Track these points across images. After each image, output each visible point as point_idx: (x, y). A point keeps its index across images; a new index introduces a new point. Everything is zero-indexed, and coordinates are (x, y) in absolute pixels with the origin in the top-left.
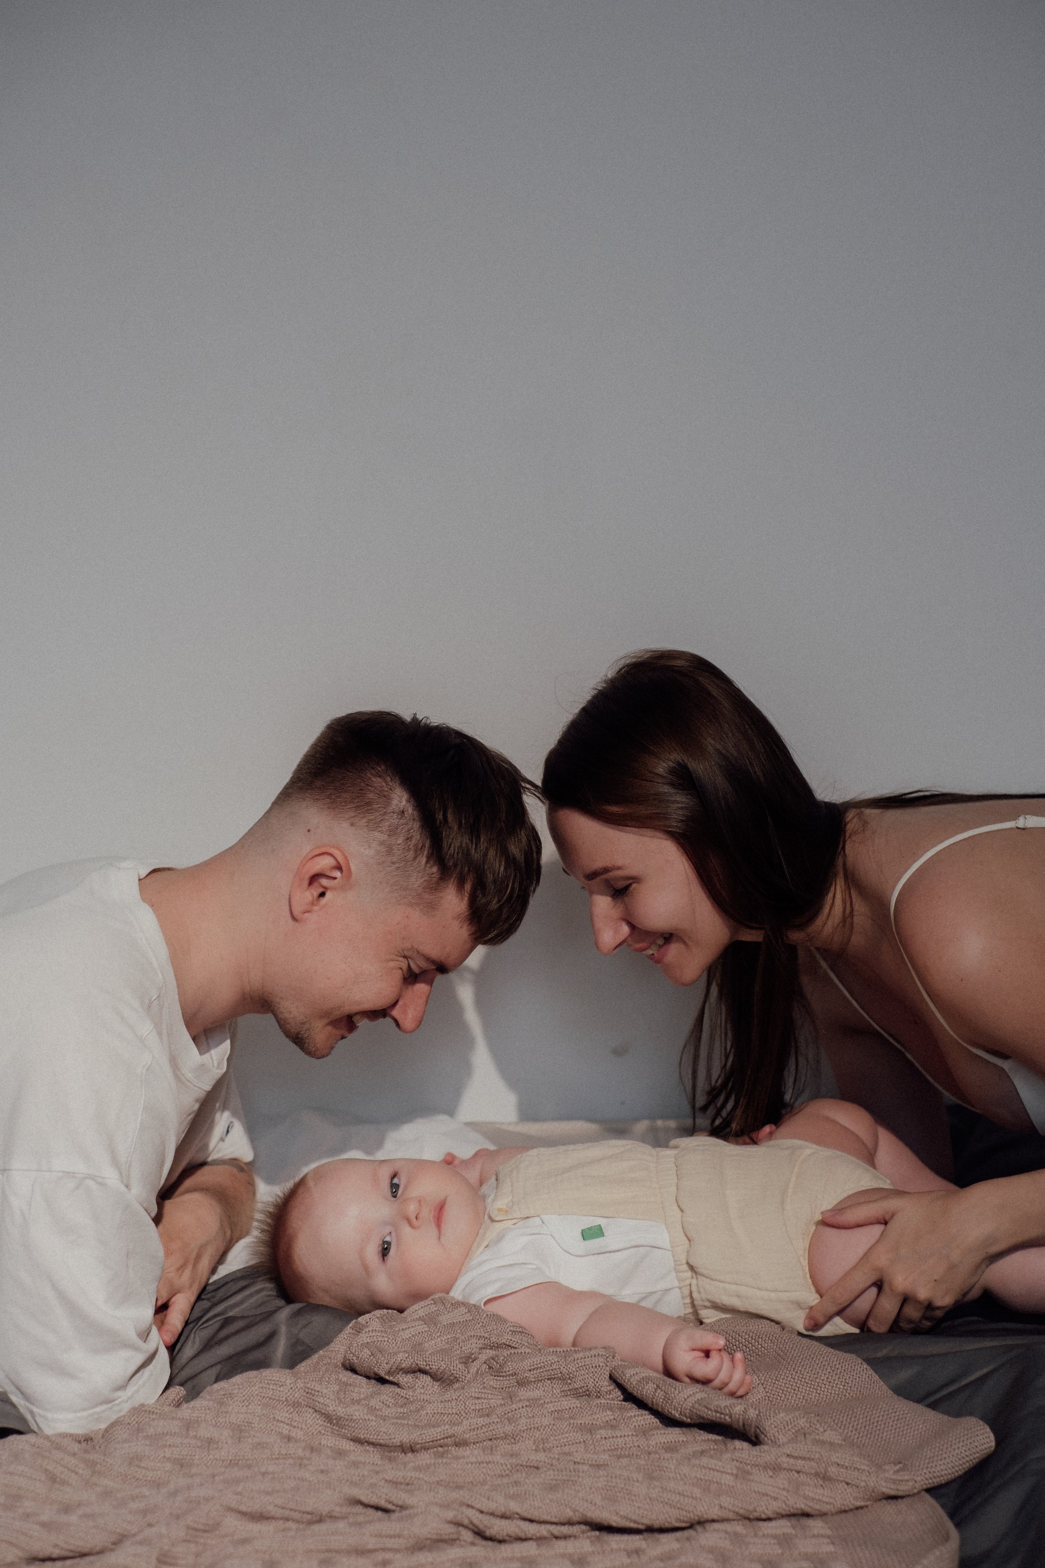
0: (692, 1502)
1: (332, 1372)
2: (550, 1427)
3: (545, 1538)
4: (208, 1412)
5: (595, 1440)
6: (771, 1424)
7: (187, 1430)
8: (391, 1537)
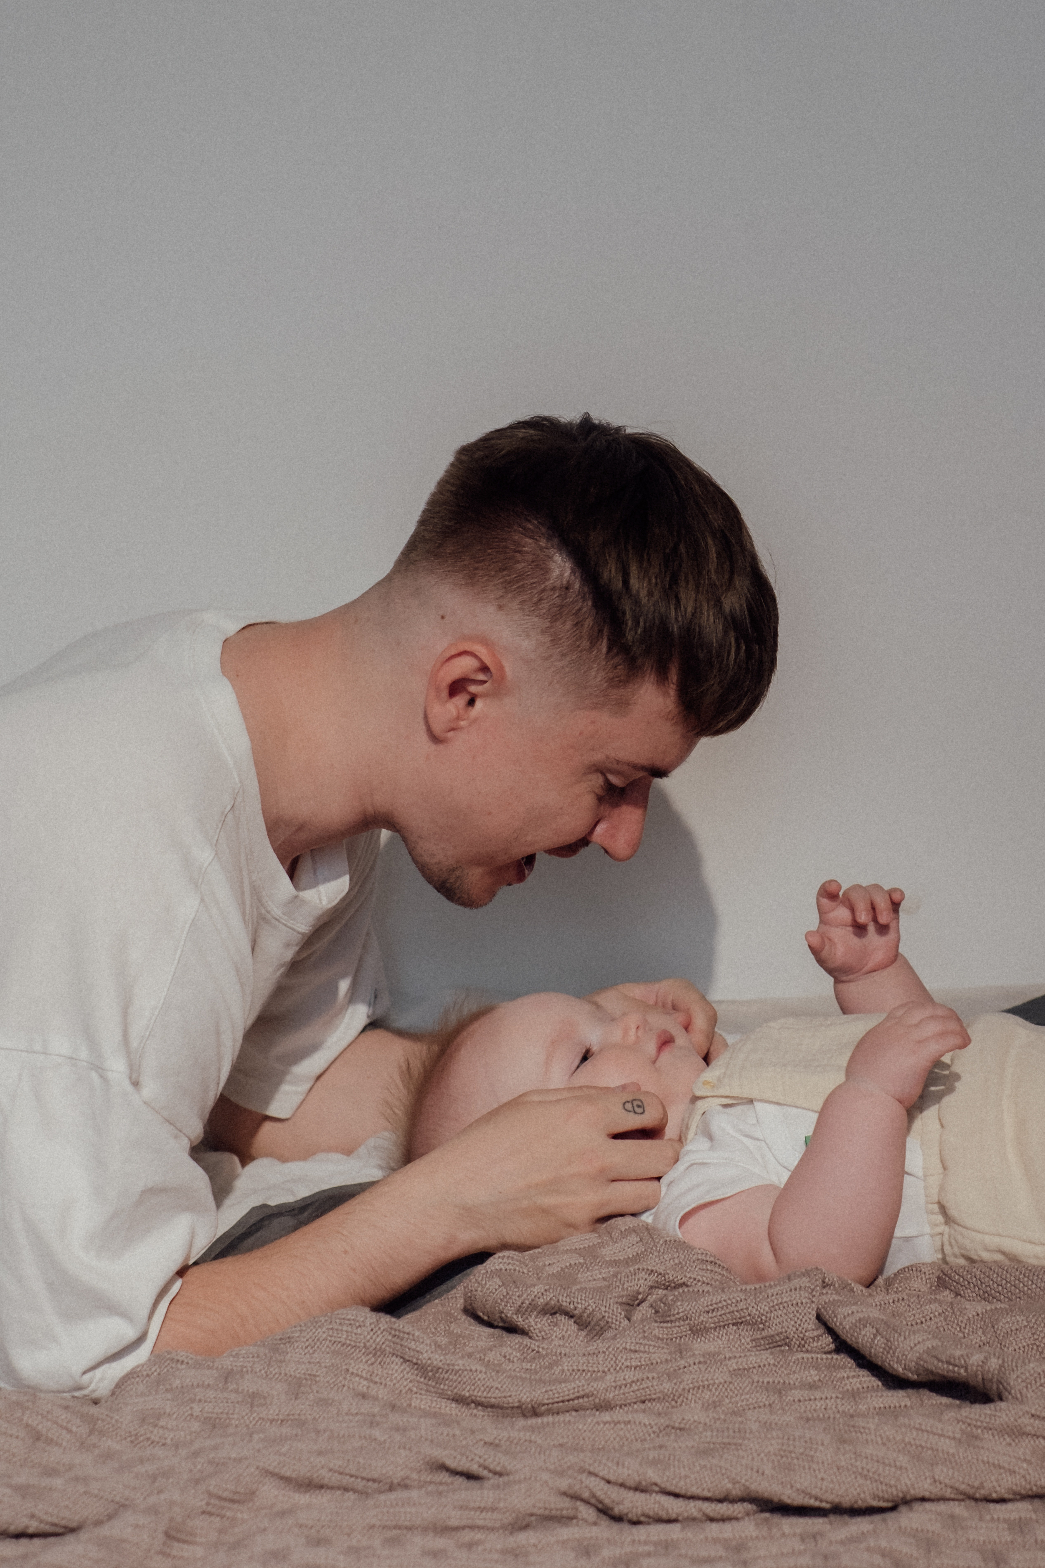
0: (895, 1473)
1: (440, 1321)
2: (726, 1386)
3: (694, 1519)
4: (256, 1360)
5: (785, 1404)
6: (1018, 1377)
7: (226, 1382)
8: (482, 1510)
